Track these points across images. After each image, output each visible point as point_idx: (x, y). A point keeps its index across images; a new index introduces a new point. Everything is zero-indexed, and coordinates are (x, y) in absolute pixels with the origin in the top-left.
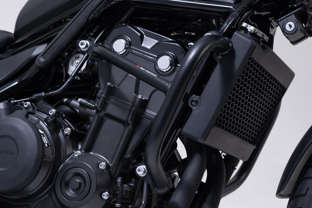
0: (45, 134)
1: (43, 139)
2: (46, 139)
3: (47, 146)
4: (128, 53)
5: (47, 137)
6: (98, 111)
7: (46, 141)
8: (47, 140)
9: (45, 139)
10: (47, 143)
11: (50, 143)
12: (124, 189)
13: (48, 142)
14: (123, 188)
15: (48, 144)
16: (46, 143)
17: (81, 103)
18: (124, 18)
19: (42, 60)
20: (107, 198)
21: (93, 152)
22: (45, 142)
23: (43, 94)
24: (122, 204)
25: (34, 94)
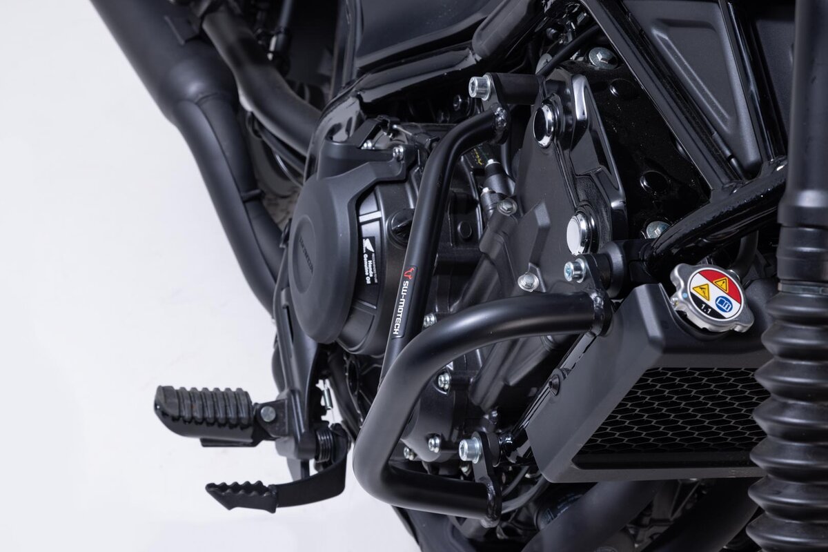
0: (373, 255)
2: (372, 267)
3: (368, 282)
5: (376, 262)
7: (371, 273)
8: (373, 271)
9: (370, 266)
10: (371, 276)
11: (378, 278)
13: (373, 274)
15: (372, 279)
16: (369, 276)
20: (436, 451)
22: (367, 274)
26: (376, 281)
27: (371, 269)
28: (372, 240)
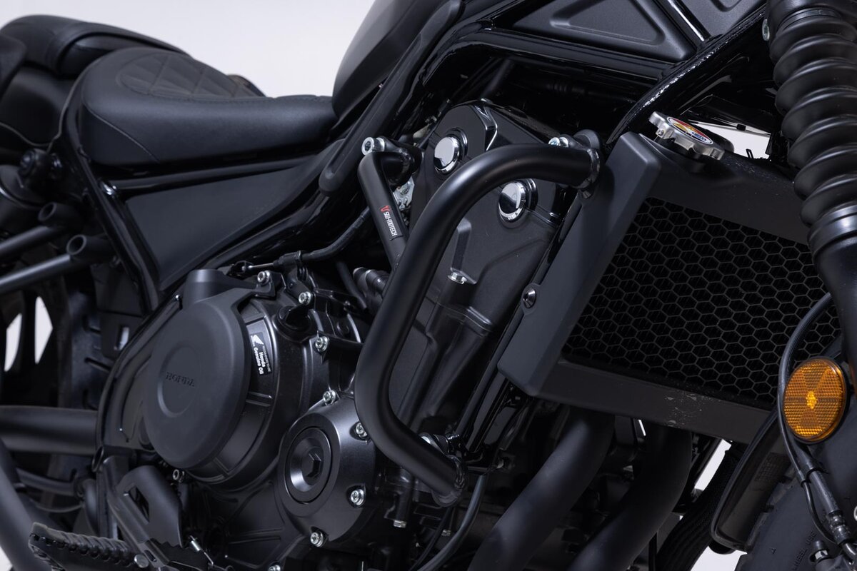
0: (263, 347)
1: (257, 358)
2: (264, 358)
3: (261, 372)
5: (267, 352)
7: (263, 363)
8: (265, 361)
9: (262, 357)
10: (264, 366)
11: (270, 367)
13: (266, 364)
14: (412, 484)
15: (265, 369)
16: (261, 366)
19: (329, 175)
20: (359, 503)
22: (259, 365)
23: (299, 254)
24: (412, 520)
26: (269, 370)
27: (263, 360)
28: (260, 335)
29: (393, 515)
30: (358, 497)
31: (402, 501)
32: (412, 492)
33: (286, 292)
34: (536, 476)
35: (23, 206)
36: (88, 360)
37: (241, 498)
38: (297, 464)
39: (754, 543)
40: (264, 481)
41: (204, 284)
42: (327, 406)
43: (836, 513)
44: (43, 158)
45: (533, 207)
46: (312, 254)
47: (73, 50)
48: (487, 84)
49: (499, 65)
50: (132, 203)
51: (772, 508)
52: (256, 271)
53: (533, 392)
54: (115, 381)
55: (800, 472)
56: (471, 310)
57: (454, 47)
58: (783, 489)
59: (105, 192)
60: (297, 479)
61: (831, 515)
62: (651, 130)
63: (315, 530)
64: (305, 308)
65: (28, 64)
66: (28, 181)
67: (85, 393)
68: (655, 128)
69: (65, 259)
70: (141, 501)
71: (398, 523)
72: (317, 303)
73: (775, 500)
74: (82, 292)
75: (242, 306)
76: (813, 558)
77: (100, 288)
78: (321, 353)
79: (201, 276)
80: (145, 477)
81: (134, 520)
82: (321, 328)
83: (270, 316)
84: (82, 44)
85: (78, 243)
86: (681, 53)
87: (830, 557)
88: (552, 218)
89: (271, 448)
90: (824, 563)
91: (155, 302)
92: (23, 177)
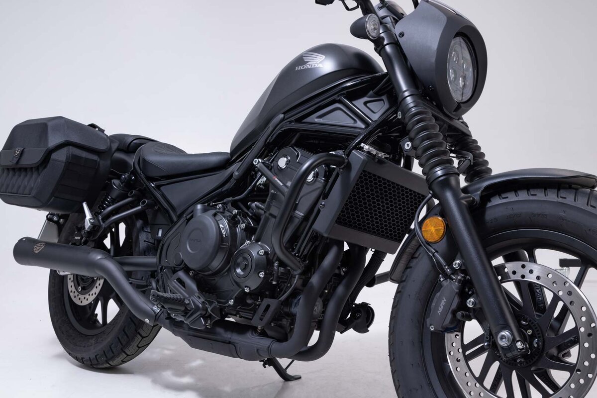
0: (224, 228)
1: (222, 232)
3: (224, 236)
4: (288, 168)
5: (225, 230)
6: (265, 212)
8: (225, 233)
12: (280, 271)
14: (278, 269)
15: (225, 235)
17: (256, 205)
18: (293, 142)
19: (237, 173)
20: (262, 277)
21: (261, 242)
22: (223, 234)
23: (231, 198)
24: (278, 281)
25: (225, 198)
26: (227, 235)
28: (222, 224)
29: (272, 280)
30: (262, 275)
31: (275, 275)
32: (278, 272)
33: (227, 210)
34: (322, 264)
35: (122, 192)
36: (145, 241)
37: (217, 279)
38: (238, 265)
39: (406, 279)
40: (225, 272)
41: (201, 209)
42: (247, 246)
43: (447, 265)
44: (129, 176)
45: (317, 177)
46: (236, 198)
47: (132, 143)
48: (291, 141)
49: (295, 136)
50: (162, 188)
51: (411, 267)
52: (216, 205)
53: (326, 235)
54: (163, 245)
55: (430, 253)
56: (297, 212)
57: (283, 129)
58: (415, 261)
59: (151, 186)
60: (239, 271)
61: (445, 266)
62: (361, 149)
63: (246, 287)
64: (235, 216)
65: (119, 150)
66: (124, 184)
67: (145, 252)
68: (363, 148)
69: (140, 207)
70: (180, 281)
71: (274, 283)
72: (239, 213)
73: (411, 265)
74: (141, 219)
75: (215, 215)
76: (440, 280)
77: (150, 217)
78: (243, 229)
79: (199, 207)
80: (181, 274)
81: (179, 288)
82: (241, 221)
83: (225, 218)
84: (135, 141)
85: (144, 202)
86: (363, 126)
87: (446, 279)
88: (324, 180)
89: (227, 262)
90: (444, 282)
91: (175, 219)
92: (122, 183)
